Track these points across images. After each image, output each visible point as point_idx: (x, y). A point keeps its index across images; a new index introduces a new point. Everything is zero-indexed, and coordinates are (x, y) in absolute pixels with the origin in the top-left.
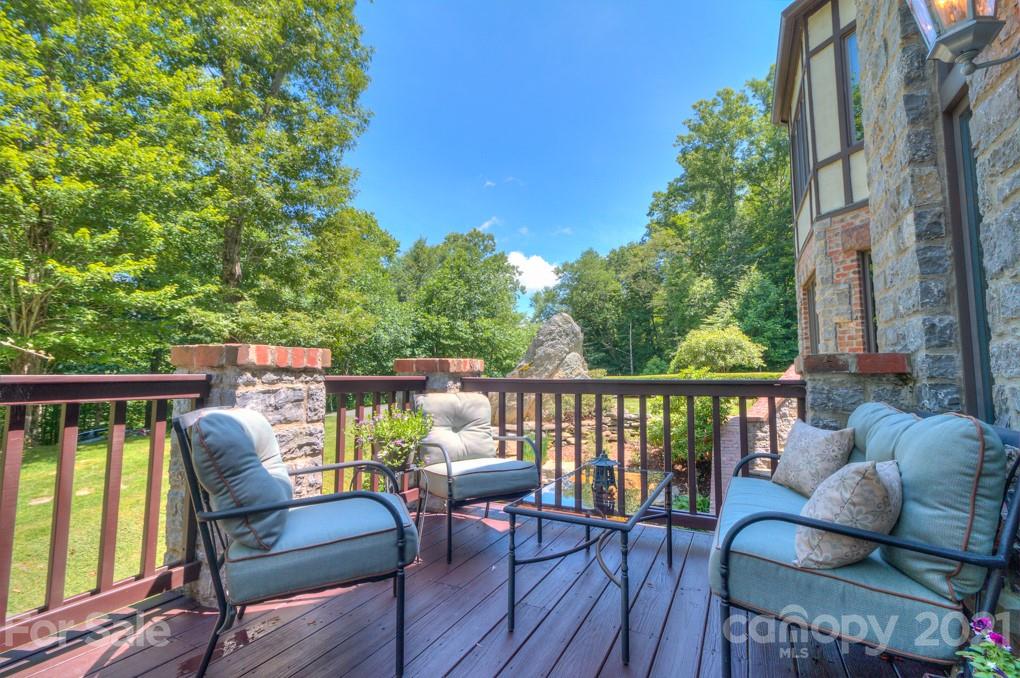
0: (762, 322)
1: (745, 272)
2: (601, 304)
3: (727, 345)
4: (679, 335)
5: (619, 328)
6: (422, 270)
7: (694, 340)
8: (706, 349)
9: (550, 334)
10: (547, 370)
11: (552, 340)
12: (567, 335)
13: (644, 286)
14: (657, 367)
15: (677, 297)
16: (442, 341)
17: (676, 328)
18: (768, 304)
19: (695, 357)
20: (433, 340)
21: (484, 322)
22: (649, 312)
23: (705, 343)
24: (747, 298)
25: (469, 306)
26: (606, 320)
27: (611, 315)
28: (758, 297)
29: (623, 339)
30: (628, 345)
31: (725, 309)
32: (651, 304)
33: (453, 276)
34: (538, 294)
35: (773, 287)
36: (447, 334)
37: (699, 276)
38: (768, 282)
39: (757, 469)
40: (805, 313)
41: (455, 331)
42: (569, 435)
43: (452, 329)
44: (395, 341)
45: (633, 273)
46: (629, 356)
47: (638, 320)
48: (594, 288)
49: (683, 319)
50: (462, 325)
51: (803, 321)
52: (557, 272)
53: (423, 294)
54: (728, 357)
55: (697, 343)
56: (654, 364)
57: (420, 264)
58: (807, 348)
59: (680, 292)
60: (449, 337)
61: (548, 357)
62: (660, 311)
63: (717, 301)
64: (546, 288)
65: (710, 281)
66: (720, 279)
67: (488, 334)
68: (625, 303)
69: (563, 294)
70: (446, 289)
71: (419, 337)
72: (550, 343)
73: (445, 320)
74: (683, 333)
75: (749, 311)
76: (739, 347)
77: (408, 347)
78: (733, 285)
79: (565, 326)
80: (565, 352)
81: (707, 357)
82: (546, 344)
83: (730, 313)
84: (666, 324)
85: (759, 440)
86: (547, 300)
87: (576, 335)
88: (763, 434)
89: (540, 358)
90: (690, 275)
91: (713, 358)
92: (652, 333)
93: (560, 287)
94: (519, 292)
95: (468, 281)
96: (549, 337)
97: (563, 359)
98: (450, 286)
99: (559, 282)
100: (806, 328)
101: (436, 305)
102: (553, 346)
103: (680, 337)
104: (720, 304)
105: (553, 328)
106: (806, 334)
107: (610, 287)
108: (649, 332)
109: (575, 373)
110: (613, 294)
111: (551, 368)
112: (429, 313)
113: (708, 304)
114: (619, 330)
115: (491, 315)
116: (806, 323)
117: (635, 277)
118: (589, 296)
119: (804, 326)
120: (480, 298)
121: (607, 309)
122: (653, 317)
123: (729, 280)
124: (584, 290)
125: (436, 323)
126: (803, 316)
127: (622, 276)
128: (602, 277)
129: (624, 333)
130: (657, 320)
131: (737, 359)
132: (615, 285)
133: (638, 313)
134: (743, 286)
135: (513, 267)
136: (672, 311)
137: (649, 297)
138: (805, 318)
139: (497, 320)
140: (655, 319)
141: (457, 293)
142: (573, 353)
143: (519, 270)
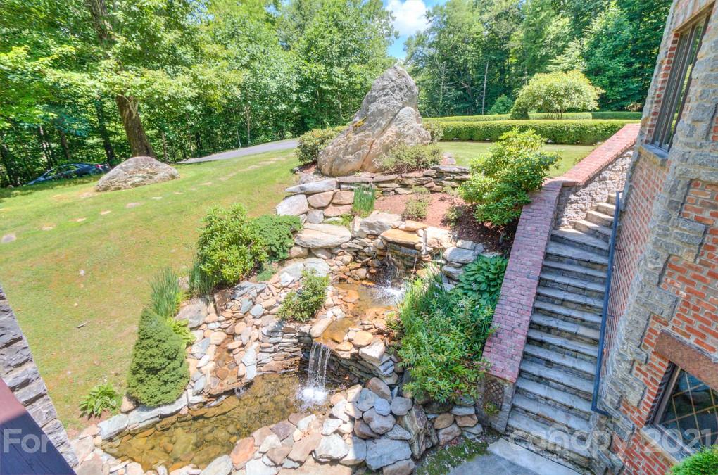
0: (607, 62)
1: (603, 9)
2: (462, 45)
3: (566, 89)
4: (528, 74)
5: (477, 68)
6: (304, 18)
7: (536, 84)
8: (546, 93)
9: (383, 89)
10: (379, 125)
11: (385, 96)
12: (401, 89)
13: (504, 27)
14: (504, 105)
15: (532, 38)
16: (321, 86)
17: (526, 68)
18: (617, 42)
19: (534, 101)
20: (315, 85)
21: (356, 68)
22: (506, 54)
23: (546, 87)
24: (598, 38)
25: (344, 53)
26: (466, 62)
27: (470, 56)
28: (609, 35)
29: (479, 79)
30: (482, 84)
31: (575, 49)
32: (507, 46)
33: (329, 24)
34: (410, 38)
35: (626, 24)
36: (325, 80)
37: (558, 14)
38: (624, 18)
39: (562, 229)
40: (667, 68)
41: (333, 77)
42: (397, 185)
43: (329, 75)
44: (282, 88)
45: (497, 13)
46: (482, 94)
47: (494, 61)
48: (459, 31)
49: (534, 59)
50: (337, 71)
51: (660, 79)
52: (428, 15)
53: (304, 42)
54: (565, 100)
55: (539, 87)
56: (501, 102)
57: (303, 13)
58: (655, 114)
59: (536, 33)
60: (327, 83)
61: (381, 113)
62: (516, 52)
63: (568, 42)
64: (418, 32)
65: (567, 20)
66: (577, 16)
67: (359, 79)
68: (485, 45)
69: (432, 38)
70: (323, 37)
71: (301, 83)
72: (383, 98)
73: (322, 67)
74: (532, 73)
75: (597, 51)
76: (577, 91)
77: (294, 92)
78: (588, 23)
79: (399, 81)
80: (398, 107)
81: (545, 101)
82: (379, 100)
83: (578, 53)
84: (518, 64)
85: (570, 203)
86: (418, 44)
87: (410, 89)
88: (576, 198)
89: (372, 114)
90: (549, 14)
91: (551, 102)
92: (506, 72)
93: (429, 31)
94: (393, 37)
95: (341, 29)
96: (381, 93)
97: (396, 115)
98: (326, 34)
99: (429, 26)
100: (661, 88)
101: (314, 54)
102: (386, 102)
103: (528, 77)
104: (570, 44)
105: (386, 83)
106: (659, 96)
107: (473, 30)
108: (503, 71)
109: (407, 127)
110: (475, 36)
111: (384, 123)
112: (309, 61)
113: (560, 44)
114: (477, 71)
115: (364, 62)
116: (663, 82)
117: (498, 17)
118: (454, 39)
119: (659, 85)
120: (354, 45)
121: (469, 51)
122: (508, 58)
123: (586, 18)
124: (450, 33)
125: (314, 70)
126: (662, 73)
127: (486, 17)
128: (467, 20)
129: (480, 73)
130: (513, 60)
131: (573, 103)
132: (479, 27)
133: (496, 55)
134: (597, 25)
135: (387, 12)
136: (525, 52)
137: (507, 38)
138: (665, 75)
139: (366, 65)
140: (510, 59)
141: (332, 41)
142: (407, 108)
143: (393, 15)
